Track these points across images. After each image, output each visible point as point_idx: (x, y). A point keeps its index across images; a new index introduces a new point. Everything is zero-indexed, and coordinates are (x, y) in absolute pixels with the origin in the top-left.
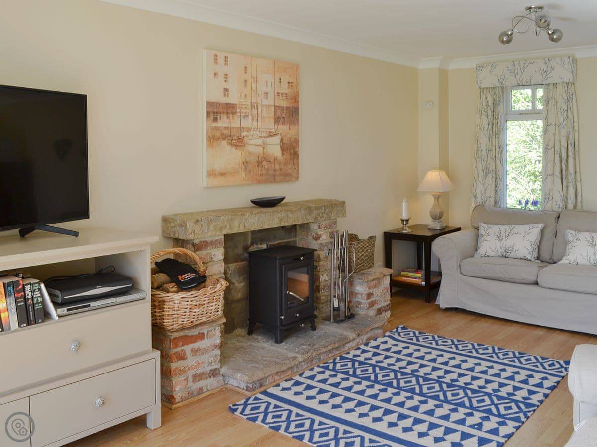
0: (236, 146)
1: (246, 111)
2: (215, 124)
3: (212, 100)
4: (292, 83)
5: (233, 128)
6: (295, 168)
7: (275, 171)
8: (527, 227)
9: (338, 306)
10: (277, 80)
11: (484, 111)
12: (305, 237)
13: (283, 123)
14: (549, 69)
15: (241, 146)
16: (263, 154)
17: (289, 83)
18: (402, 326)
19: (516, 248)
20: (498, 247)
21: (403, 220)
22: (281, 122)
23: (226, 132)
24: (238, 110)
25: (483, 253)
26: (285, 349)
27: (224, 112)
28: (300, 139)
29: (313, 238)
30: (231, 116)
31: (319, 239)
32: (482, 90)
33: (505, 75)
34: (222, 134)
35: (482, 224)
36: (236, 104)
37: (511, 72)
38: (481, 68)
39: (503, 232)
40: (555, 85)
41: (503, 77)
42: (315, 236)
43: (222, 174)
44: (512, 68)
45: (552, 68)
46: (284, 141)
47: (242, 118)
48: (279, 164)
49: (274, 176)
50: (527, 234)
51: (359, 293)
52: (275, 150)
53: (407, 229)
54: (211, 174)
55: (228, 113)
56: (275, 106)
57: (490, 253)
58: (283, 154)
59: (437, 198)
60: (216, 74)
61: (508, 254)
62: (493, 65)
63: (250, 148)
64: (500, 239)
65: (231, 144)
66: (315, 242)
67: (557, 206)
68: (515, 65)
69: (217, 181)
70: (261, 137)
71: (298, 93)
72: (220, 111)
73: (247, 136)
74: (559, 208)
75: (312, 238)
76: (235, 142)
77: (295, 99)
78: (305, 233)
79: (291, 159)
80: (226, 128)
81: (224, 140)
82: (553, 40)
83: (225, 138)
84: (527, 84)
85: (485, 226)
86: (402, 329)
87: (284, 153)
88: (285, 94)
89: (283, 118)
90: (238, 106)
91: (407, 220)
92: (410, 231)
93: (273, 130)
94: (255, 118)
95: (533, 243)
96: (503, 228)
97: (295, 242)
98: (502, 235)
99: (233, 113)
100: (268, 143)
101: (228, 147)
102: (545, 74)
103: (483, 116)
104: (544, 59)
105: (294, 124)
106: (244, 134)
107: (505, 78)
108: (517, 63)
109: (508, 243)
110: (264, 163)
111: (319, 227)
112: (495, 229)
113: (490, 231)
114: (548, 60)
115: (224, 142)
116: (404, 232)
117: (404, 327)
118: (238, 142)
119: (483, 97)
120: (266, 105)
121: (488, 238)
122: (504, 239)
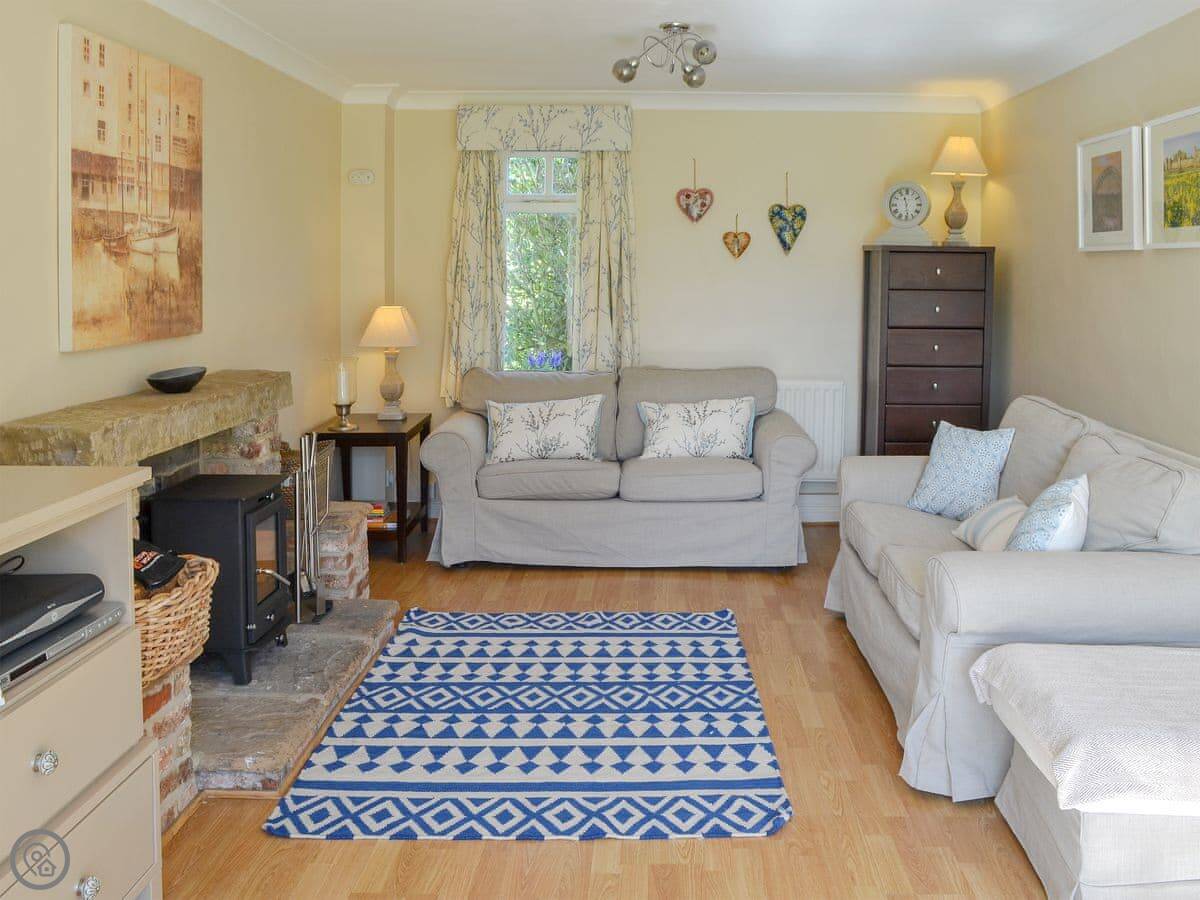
0: (116, 254)
1: (131, 175)
2: (84, 204)
3: (81, 147)
4: (194, 118)
5: (112, 212)
6: (197, 306)
7: (171, 311)
8: (576, 403)
9: (308, 590)
10: (174, 110)
11: (472, 193)
12: (220, 454)
13: (182, 208)
14: (594, 126)
15: (122, 254)
16: (155, 273)
17: (189, 117)
18: (416, 609)
19: (563, 440)
20: (532, 442)
21: (339, 407)
22: (178, 204)
23: (101, 222)
24: (119, 173)
25: (504, 456)
26: (269, 691)
27: (98, 177)
28: (205, 240)
29: (242, 453)
30: (108, 184)
31: (258, 456)
32: (466, 153)
33: (514, 130)
34: (96, 227)
35: (491, 403)
36: (115, 158)
37: (525, 125)
38: (468, 112)
39: (536, 413)
40: (601, 154)
41: (510, 132)
42: (247, 449)
43: (96, 321)
44: (526, 117)
45: (599, 125)
46: (183, 245)
47: (125, 191)
48: (177, 295)
49: (170, 322)
50: (579, 414)
51: (329, 558)
52: (170, 268)
53: (348, 425)
54: (80, 321)
55: (104, 179)
56: (171, 167)
57: (517, 453)
58: (181, 275)
59: (392, 359)
60: (86, 85)
61: (550, 452)
62: (491, 110)
63: (136, 260)
64: (534, 427)
65: (107, 249)
66: (247, 462)
67: (605, 363)
68: (532, 113)
69: (90, 337)
70: (151, 236)
71: (201, 138)
72: (93, 172)
73: (131, 232)
74: (608, 366)
75: (238, 456)
76: (115, 247)
77: (196, 153)
78: (220, 444)
79: (192, 285)
80: (102, 213)
81: (97, 241)
82: (690, 83)
83: (99, 237)
84: (555, 149)
85: (501, 406)
86: (418, 613)
87: (184, 271)
88: (184, 141)
89: (182, 194)
90: (119, 163)
91: (348, 406)
92: (354, 426)
93: (167, 221)
94: (143, 193)
95: (590, 428)
96: (535, 407)
97: (197, 465)
98: (536, 419)
99: (113, 179)
100: (162, 250)
101: (104, 257)
102: (585, 134)
103: (471, 204)
104: (585, 106)
105: (195, 209)
106: (128, 227)
107: (514, 135)
108: (535, 110)
109: (549, 433)
110: (157, 295)
111: (257, 430)
112: (520, 410)
113: (510, 414)
114: (591, 109)
115: (99, 246)
116: (344, 429)
117: (419, 611)
118: (119, 248)
119: (470, 167)
120: (159, 164)
121: (511, 427)
122: (541, 426)
